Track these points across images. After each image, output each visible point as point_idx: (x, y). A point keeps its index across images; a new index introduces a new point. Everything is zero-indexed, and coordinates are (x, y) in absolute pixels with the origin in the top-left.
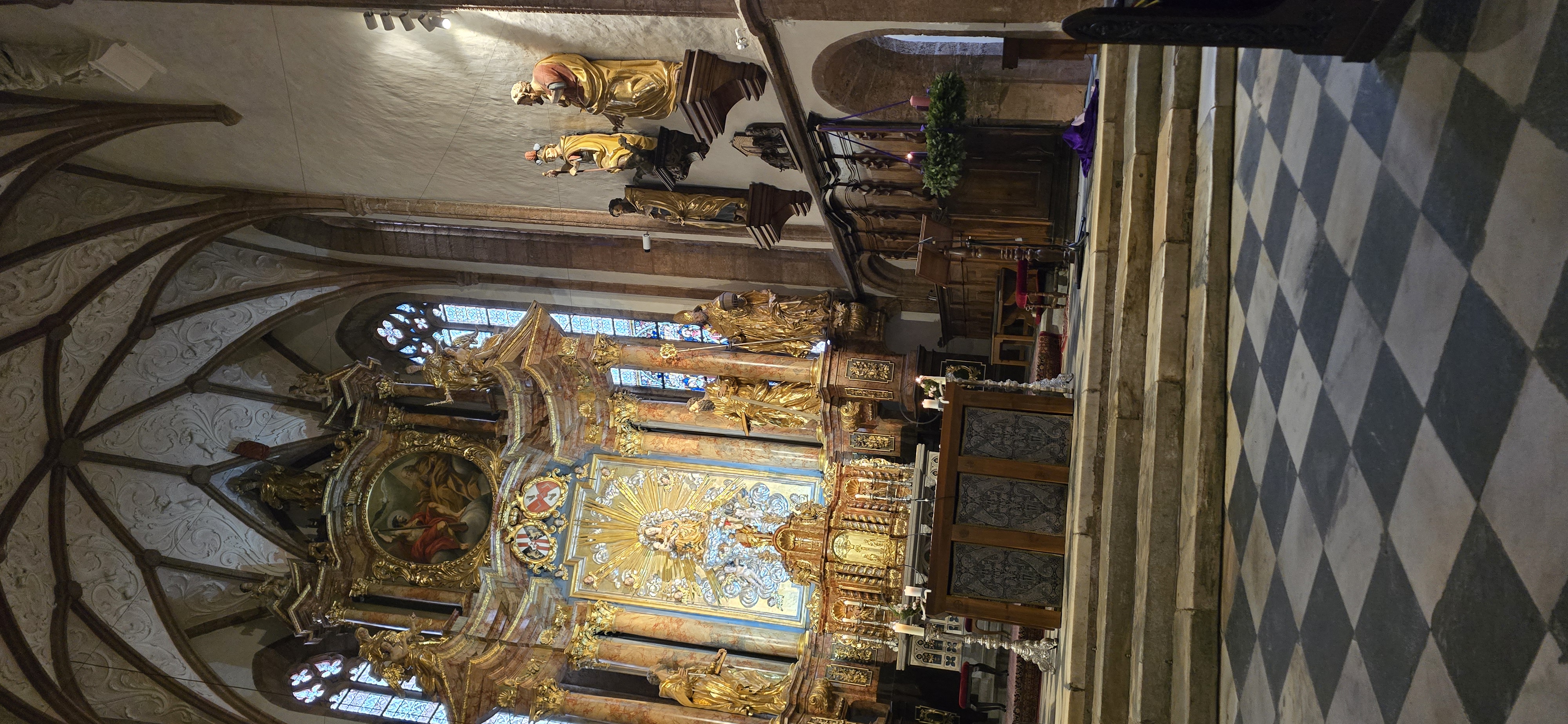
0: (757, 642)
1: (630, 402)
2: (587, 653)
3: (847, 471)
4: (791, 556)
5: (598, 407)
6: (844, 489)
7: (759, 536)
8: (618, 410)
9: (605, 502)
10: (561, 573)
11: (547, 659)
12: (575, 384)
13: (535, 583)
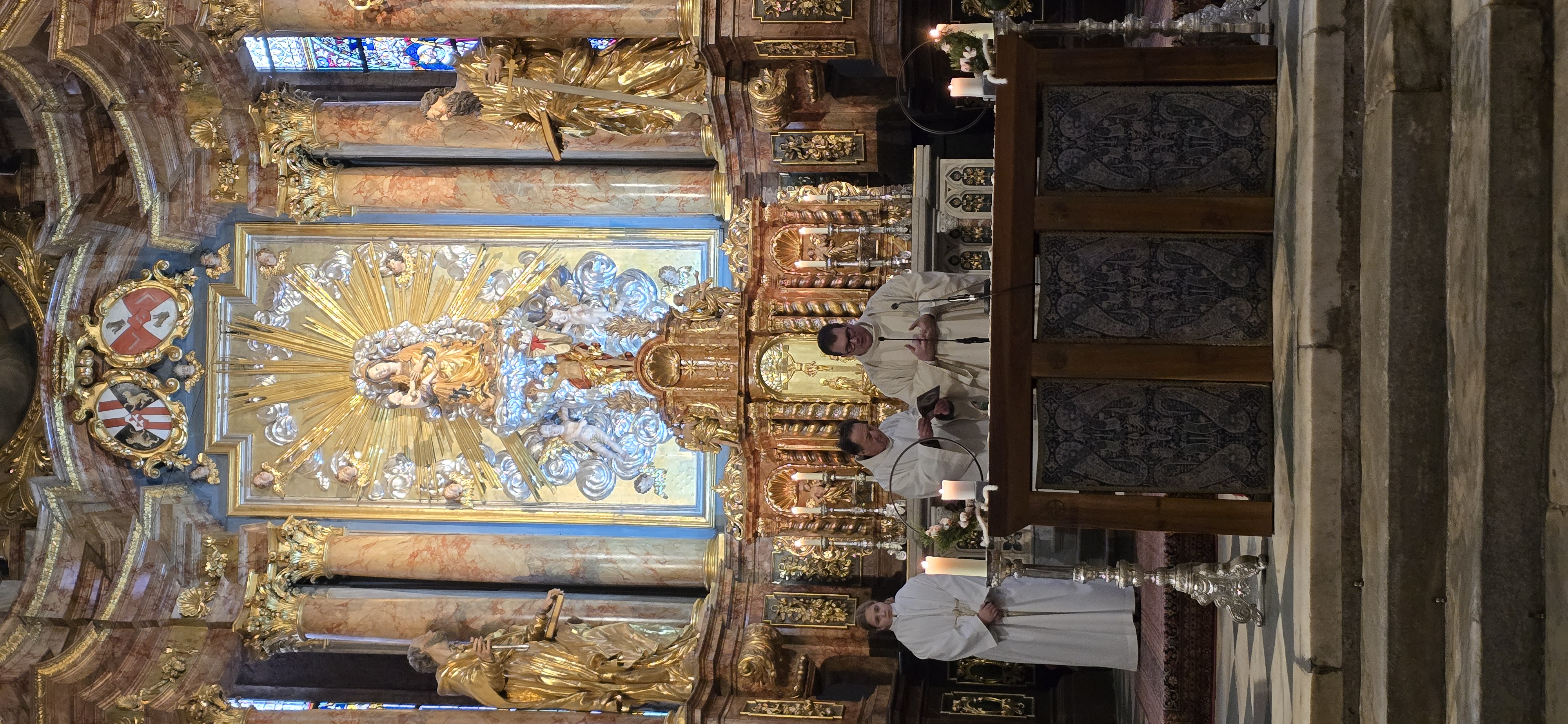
0: (622, 566)
1: (300, 110)
2: (279, 625)
3: (773, 215)
4: (676, 398)
5: (230, 125)
6: (771, 250)
7: (607, 363)
8: (275, 127)
9: (276, 320)
10: (202, 472)
11: (200, 645)
12: (172, 80)
13: (150, 497)
